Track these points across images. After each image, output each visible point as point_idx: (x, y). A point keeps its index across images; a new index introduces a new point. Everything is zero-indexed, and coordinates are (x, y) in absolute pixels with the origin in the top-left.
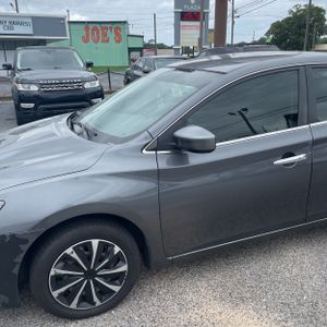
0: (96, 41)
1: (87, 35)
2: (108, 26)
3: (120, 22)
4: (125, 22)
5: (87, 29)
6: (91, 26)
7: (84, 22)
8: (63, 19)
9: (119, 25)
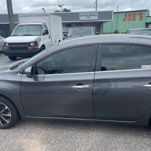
0: (129, 20)
1: (126, 17)
2: (137, 13)
3: (143, 11)
4: (146, 10)
5: (126, 15)
6: (128, 14)
7: (125, 12)
8: (112, 12)
9: (142, 12)
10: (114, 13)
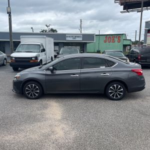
0: (109, 42)
1: (106, 40)
3: (120, 34)
5: (106, 37)
6: (108, 36)
7: (105, 35)
10: (96, 35)
